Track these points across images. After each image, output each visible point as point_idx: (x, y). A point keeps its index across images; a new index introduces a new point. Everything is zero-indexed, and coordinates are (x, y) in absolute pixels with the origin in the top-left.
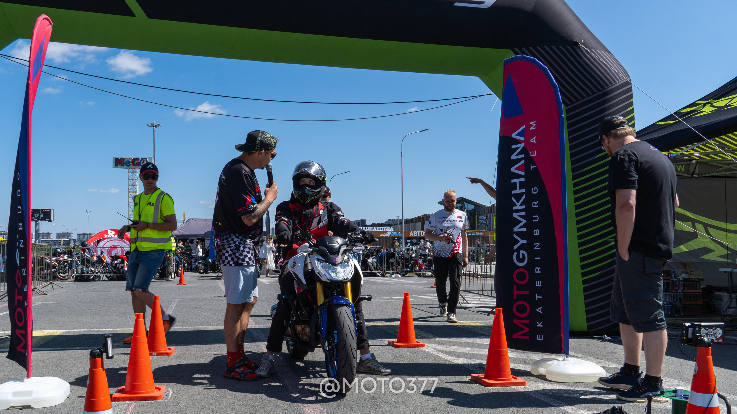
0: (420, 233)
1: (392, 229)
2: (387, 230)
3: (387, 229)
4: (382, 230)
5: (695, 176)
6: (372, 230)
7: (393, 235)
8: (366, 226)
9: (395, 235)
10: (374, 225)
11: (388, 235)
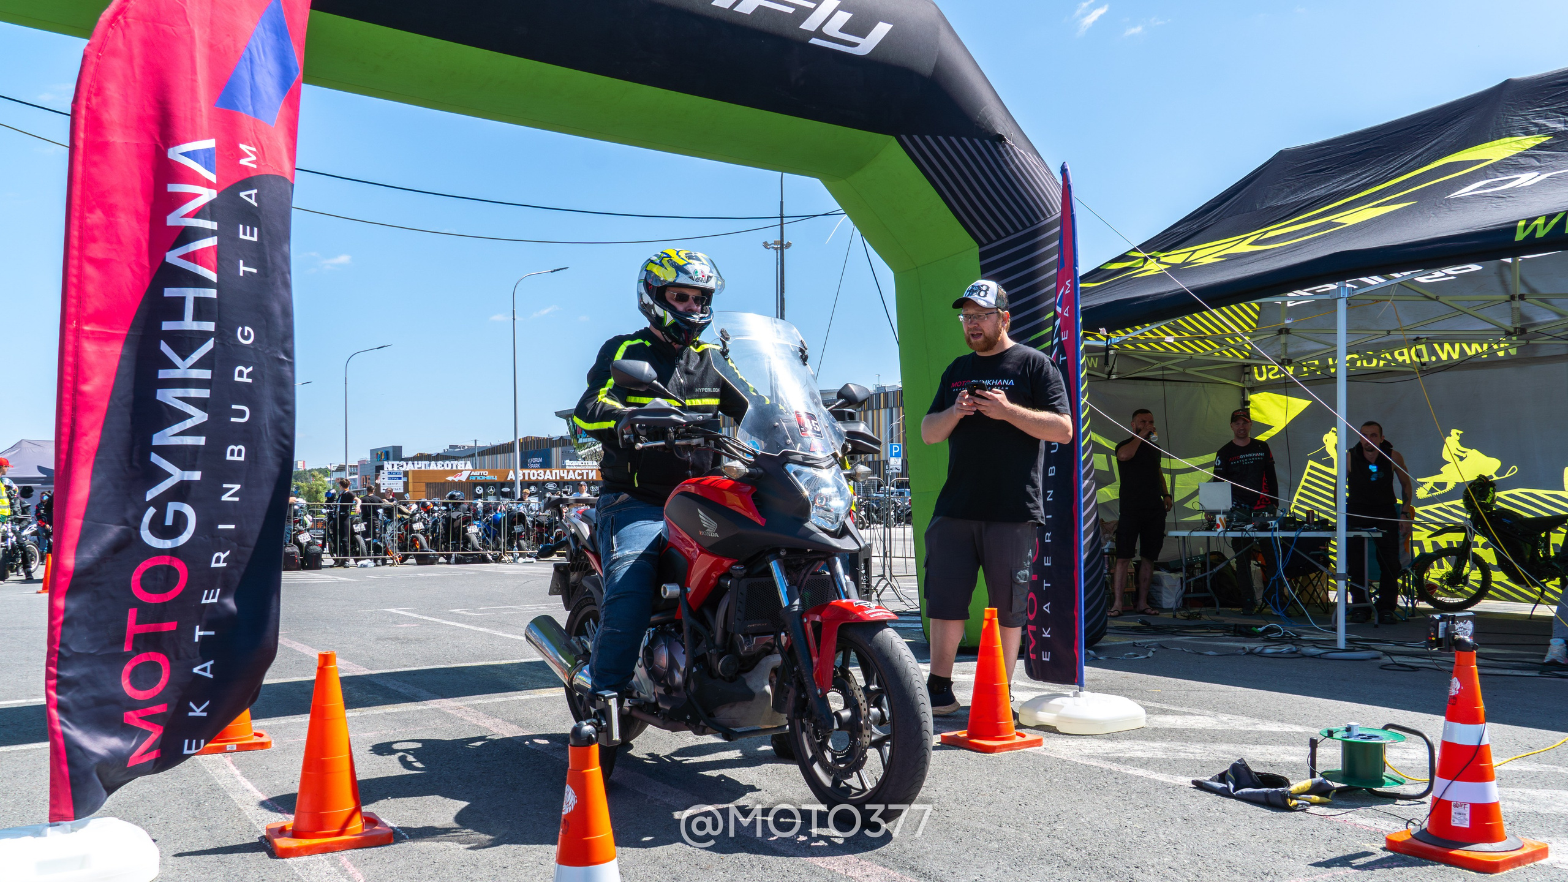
0: (529, 474)
1: (469, 466)
2: (459, 468)
3: (460, 464)
4: (449, 468)
5: (1114, 377)
6: (428, 468)
7: (474, 478)
8: (402, 460)
9: (479, 478)
10: (421, 457)
11: (463, 478)
